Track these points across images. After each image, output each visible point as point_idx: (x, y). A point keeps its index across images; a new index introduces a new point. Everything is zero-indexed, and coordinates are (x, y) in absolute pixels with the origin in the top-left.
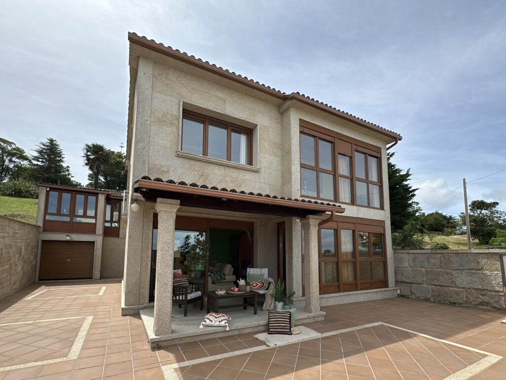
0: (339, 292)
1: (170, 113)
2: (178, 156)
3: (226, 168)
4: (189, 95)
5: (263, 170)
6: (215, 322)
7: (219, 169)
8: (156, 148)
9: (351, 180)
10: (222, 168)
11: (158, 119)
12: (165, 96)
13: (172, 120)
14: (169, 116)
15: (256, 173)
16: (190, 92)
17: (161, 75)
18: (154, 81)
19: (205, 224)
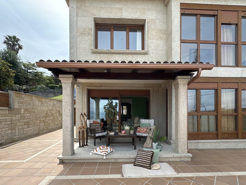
0: (218, 139)
1: (88, 27)
2: (93, 53)
3: (123, 55)
4: (99, 13)
5: (150, 52)
6: (99, 152)
7: (119, 57)
8: (80, 50)
9: (236, 45)
10: (121, 55)
11: (81, 33)
12: (84, 18)
13: (89, 31)
14: (87, 30)
15: (146, 55)
16: (98, 10)
17: (81, 5)
18: (78, 11)
19: (118, 93)
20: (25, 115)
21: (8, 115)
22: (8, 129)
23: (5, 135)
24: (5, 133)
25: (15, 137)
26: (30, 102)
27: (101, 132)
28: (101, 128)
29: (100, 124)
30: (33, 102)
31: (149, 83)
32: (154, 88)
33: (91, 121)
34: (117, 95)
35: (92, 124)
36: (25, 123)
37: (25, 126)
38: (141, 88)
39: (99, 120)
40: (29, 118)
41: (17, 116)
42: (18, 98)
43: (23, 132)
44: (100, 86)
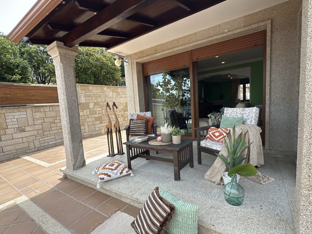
19: (188, 59)
20: (95, 109)
25: (84, 134)
26: (101, 94)
27: (145, 134)
28: (145, 127)
29: (145, 121)
30: (104, 94)
31: (259, 11)
32: (277, 17)
33: (134, 115)
34: (187, 63)
35: (133, 120)
36: (96, 119)
37: (96, 121)
38: (235, 32)
39: (149, 114)
40: (101, 113)
41: (85, 111)
42: (85, 91)
43: (94, 128)
44: (154, 52)
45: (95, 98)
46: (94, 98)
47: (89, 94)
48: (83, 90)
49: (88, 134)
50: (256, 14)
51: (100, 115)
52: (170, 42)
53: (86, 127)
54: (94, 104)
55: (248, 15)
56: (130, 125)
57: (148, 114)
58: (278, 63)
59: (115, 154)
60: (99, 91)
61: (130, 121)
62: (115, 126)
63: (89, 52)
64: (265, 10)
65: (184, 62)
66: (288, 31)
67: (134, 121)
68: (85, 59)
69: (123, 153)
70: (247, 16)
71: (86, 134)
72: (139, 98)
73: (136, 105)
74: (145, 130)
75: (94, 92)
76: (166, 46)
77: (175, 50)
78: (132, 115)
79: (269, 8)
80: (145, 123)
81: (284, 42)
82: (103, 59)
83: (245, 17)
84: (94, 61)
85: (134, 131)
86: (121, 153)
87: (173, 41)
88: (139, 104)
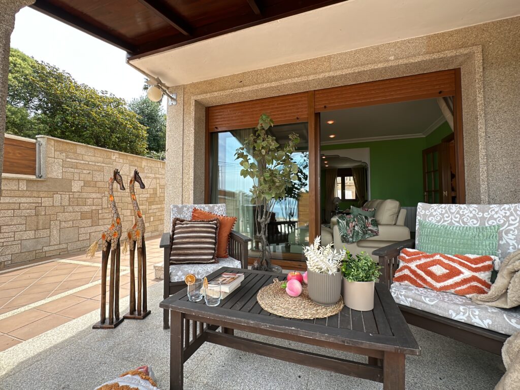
19: (306, 106)
20: (85, 195)
21: (28, 193)
22: (23, 227)
23: (10, 243)
24: (13, 239)
25: (46, 249)
26: (103, 165)
27: (213, 259)
28: (214, 241)
29: (216, 224)
30: (111, 166)
31: (456, 30)
32: (491, 44)
33: (185, 209)
34: (304, 113)
35: (182, 221)
36: (84, 216)
37: (83, 221)
38: (412, 61)
39: (221, 209)
40: (97, 204)
41: (57, 197)
42: (64, 154)
43: (76, 236)
44: (237, 84)
45: (88, 172)
46: (84, 172)
47: (74, 161)
48: (61, 152)
49: (56, 247)
50: (451, 34)
51: (94, 208)
52: (274, 68)
53: (55, 232)
54: (82, 185)
55: (435, 34)
56: (173, 234)
57: (219, 208)
58: (498, 125)
59: (121, 317)
60: (100, 159)
61: (175, 224)
62: (130, 236)
63: (92, 100)
64: (466, 30)
65: (298, 112)
66: (512, 69)
67: (187, 224)
68: (83, 110)
69: (147, 314)
70: (432, 36)
71: (51, 248)
72: (195, 175)
73: (185, 190)
74: (214, 249)
75: (89, 160)
76: (264, 75)
77: (285, 83)
78: (180, 210)
79: (475, 27)
80: (214, 231)
81: (508, 88)
82: (118, 115)
83: (430, 38)
84: (99, 116)
85: (186, 252)
86: (139, 312)
87: (281, 67)
88: (194, 188)
